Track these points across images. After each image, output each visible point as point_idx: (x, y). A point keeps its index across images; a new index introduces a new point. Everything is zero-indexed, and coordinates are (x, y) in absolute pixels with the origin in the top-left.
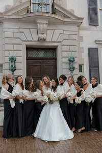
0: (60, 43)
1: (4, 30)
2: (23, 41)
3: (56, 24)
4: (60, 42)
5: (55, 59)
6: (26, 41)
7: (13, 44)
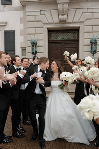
0: (82, 24)
1: (27, 14)
2: (44, 24)
3: (78, 2)
4: (83, 22)
5: (77, 41)
6: (47, 24)
7: (35, 28)
